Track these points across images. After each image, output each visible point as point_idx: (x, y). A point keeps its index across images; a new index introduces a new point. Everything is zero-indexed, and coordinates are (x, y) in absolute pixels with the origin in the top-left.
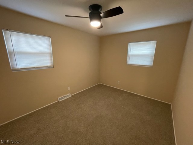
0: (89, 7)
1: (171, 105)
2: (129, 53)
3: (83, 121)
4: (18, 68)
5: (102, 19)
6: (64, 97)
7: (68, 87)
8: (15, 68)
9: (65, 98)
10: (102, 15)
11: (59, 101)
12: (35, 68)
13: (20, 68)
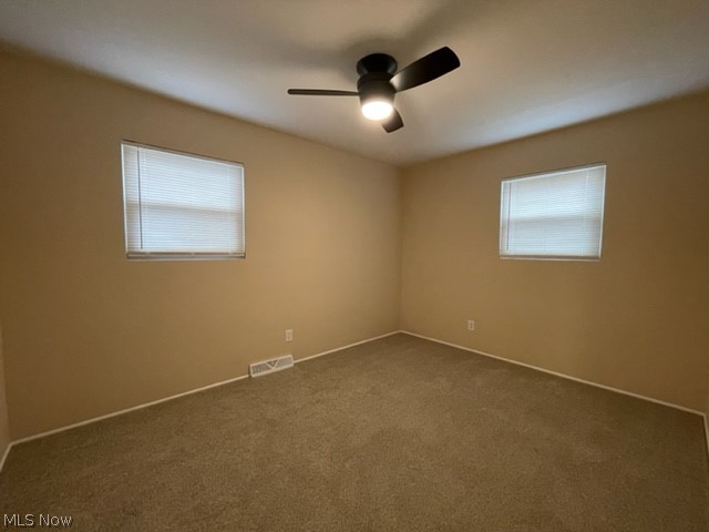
0: (359, 63)
1: (702, 417)
2: (504, 215)
3: (329, 441)
4: (143, 250)
5: (397, 94)
6: (270, 363)
7: (288, 331)
8: (136, 250)
9: (274, 369)
10: (396, 81)
11: (253, 376)
12: (189, 254)
13: (149, 250)
